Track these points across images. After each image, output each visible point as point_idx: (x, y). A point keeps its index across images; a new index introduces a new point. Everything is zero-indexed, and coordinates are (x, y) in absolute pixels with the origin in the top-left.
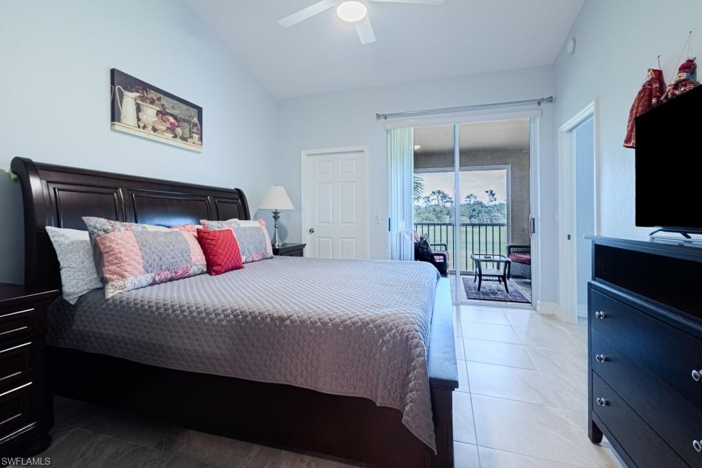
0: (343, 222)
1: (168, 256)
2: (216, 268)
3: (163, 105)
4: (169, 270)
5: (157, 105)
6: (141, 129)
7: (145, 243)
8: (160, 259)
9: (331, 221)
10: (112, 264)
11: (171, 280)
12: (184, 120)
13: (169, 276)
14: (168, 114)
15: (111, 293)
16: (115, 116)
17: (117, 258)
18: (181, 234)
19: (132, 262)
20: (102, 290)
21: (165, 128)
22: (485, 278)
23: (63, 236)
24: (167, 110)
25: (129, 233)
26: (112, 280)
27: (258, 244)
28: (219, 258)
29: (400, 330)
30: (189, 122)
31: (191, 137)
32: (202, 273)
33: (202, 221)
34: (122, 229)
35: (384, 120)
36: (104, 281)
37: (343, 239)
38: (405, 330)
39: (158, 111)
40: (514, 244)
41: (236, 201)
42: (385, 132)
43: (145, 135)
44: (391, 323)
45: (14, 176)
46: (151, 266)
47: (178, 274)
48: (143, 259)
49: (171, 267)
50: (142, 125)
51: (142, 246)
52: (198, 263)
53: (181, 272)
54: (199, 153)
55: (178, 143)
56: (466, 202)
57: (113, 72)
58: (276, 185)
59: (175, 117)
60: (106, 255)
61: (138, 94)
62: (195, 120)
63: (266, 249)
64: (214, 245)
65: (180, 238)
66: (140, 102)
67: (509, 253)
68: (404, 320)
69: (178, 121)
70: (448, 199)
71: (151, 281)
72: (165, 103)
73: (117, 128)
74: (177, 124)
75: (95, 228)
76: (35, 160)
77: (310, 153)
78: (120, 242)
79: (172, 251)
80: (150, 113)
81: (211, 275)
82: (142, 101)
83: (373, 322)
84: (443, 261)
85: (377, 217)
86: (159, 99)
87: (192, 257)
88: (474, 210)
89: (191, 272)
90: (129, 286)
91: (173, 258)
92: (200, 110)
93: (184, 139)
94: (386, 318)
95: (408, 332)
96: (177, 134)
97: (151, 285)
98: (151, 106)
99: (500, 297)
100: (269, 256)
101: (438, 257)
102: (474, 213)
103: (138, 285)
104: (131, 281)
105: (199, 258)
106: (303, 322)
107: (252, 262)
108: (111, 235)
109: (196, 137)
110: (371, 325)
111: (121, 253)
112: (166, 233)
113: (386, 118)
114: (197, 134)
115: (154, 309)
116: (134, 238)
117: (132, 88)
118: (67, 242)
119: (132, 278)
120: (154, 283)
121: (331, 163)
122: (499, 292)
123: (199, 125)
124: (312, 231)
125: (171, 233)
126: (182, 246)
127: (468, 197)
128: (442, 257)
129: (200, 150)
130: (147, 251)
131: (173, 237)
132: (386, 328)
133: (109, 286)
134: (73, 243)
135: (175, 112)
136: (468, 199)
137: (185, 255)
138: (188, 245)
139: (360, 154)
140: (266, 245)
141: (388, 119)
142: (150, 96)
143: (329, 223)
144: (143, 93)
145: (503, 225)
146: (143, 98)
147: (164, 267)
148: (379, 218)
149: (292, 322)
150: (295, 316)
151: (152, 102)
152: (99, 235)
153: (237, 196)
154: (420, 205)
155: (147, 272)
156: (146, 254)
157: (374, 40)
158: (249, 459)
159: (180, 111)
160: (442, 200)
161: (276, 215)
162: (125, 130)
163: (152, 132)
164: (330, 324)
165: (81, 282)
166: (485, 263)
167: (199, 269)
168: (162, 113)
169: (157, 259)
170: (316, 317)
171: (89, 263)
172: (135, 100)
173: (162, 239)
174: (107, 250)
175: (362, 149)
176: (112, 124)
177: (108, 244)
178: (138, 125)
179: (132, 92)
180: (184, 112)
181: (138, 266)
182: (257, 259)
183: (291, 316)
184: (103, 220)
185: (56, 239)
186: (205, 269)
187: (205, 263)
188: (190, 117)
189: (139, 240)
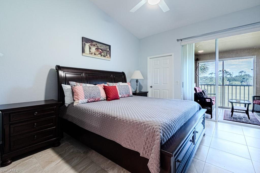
0: (163, 84)
1: (92, 94)
2: (108, 99)
3: (97, 46)
4: (93, 98)
5: (96, 46)
6: (91, 55)
7: (85, 90)
8: (90, 95)
9: (159, 83)
10: (76, 96)
11: (94, 101)
12: (104, 50)
13: (93, 100)
14: (99, 49)
15: (75, 104)
16: (83, 51)
17: (77, 94)
18: (98, 87)
19: (81, 95)
20: (73, 103)
21: (98, 53)
22: (236, 111)
23: (65, 87)
24: (99, 48)
25: (81, 87)
26: (76, 100)
27: (126, 91)
28: (110, 95)
29: (153, 128)
30: (106, 51)
31: (107, 55)
32: (105, 100)
33: (107, 83)
34: (79, 85)
35: (181, 41)
36: (74, 100)
37: (164, 90)
38: (154, 128)
39: (96, 48)
40: (258, 95)
41: (122, 76)
42: (181, 46)
43: (92, 56)
44: (150, 124)
45: (56, 70)
46: (87, 97)
47: (96, 100)
48: (84, 94)
49: (94, 97)
50: (91, 53)
51: (84, 90)
52: (103, 97)
53: (97, 99)
54: (109, 60)
55: (103, 58)
56: (239, 75)
57: (83, 38)
58: (137, 70)
59: (101, 50)
60: (74, 93)
61: (90, 44)
62: (108, 50)
63: (129, 93)
64: (108, 91)
65: (97, 89)
66: (90, 46)
67: (254, 99)
68: (156, 124)
69: (102, 51)
70: (229, 74)
71: (87, 102)
72: (98, 45)
73: (84, 55)
74: (102, 52)
75: (72, 85)
76: (61, 65)
77: (150, 58)
78: (78, 89)
79: (94, 92)
80: (93, 49)
81: (107, 101)
82: (91, 46)
83: (144, 123)
84: (210, 101)
85: (177, 81)
86: (96, 44)
87: (101, 95)
88: (244, 79)
89: (101, 99)
90: (80, 102)
91: (94, 95)
92: (110, 46)
93: (104, 56)
94: (149, 122)
95: (156, 129)
96: (102, 55)
97: (87, 103)
98: (94, 47)
99: (243, 120)
100: (131, 96)
101: (208, 100)
102: (244, 80)
103: (83, 102)
104: (80, 101)
105: (103, 95)
106: (120, 120)
107: (124, 97)
108: (76, 87)
109: (108, 55)
110: (142, 124)
111: (78, 92)
112: (93, 87)
113: (182, 40)
114: (109, 54)
115: (83, 110)
116: (82, 88)
117: (88, 42)
118: (66, 89)
119: (81, 100)
120: (88, 102)
121: (159, 61)
122: (243, 118)
123: (109, 51)
124: (151, 87)
125: (95, 87)
126: (98, 91)
127: (240, 72)
128: (209, 100)
129: (109, 59)
130: (86, 92)
131: (95, 88)
132: (148, 126)
133: (75, 102)
134: (68, 89)
135: (101, 48)
136: (241, 73)
137: (99, 94)
138: (100, 91)
139: (171, 56)
140: (129, 92)
141: (182, 41)
142: (93, 44)
143: (158, 84)
144: (91, 43)
145: (251, 86)
146: (91, 45)
147: (91, 97)
148: (178, 82)
149: (117, 119)
150: (118, 117)
151: (94, 46)
152: (73, 87)
153: (122, 74)
154: (213, 76)
155: (86, 98)
156: (86, 93)
157: (169, 10)
158: (106, 164)
159: (103, 47)
160: (225, 74)
161: (137, 81)
162: (86, 55)
163: (94, 55)
164: (128, 122)
165: (69, 101)
166: (235, 103)
167: (103, 99)
168: (97, 49)
169: (89, 95)
170: (125, 118)
171: (71, 95)
172: (89, 45)
173: (91, 88)
174: (75, 91)
175: (171, 54)
176: (82, 54)
177: (75, 89)
178: (90, 53)
179: (88, 43)
180: (104, 48)
181: (83, 96)
182: (126, 96)
183: (117, 117)
184: (74, 83)
185: (64, 88)
186: (105, 99)
187: (106, 97)
188: (106, 49)
189: (84, 89)
